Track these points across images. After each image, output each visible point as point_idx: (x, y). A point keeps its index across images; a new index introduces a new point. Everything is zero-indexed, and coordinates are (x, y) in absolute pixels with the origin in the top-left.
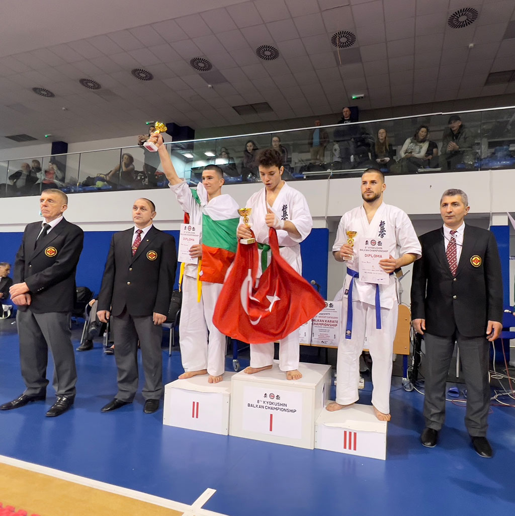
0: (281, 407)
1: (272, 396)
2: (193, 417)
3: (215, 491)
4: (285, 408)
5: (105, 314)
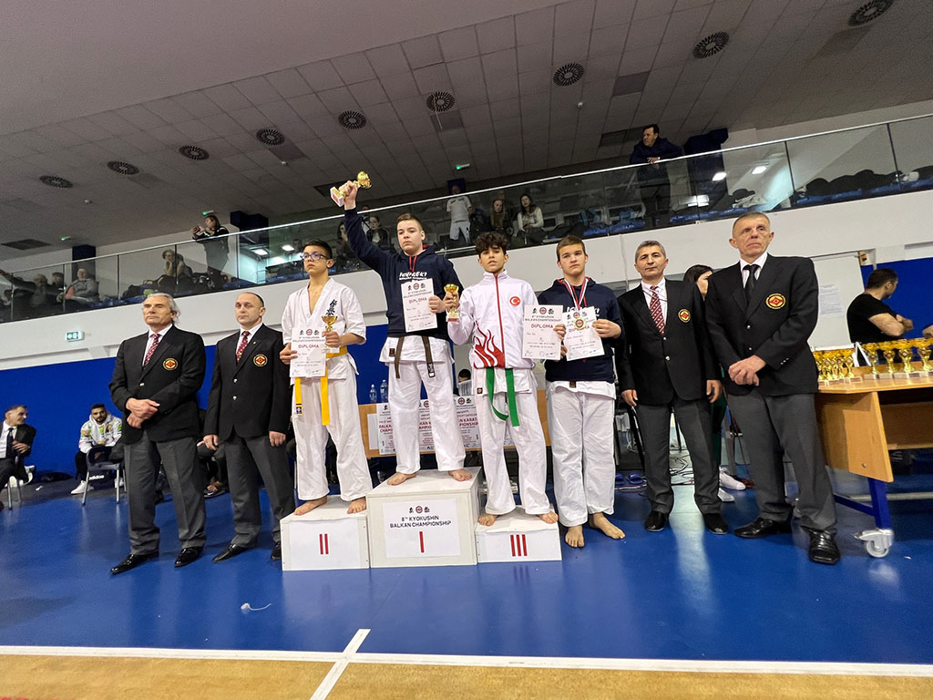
0: (431, 521)
1: (419, 510)
2: (322, 553)
3: (369, 630)
4: (437, 521)
5: (213, 439)
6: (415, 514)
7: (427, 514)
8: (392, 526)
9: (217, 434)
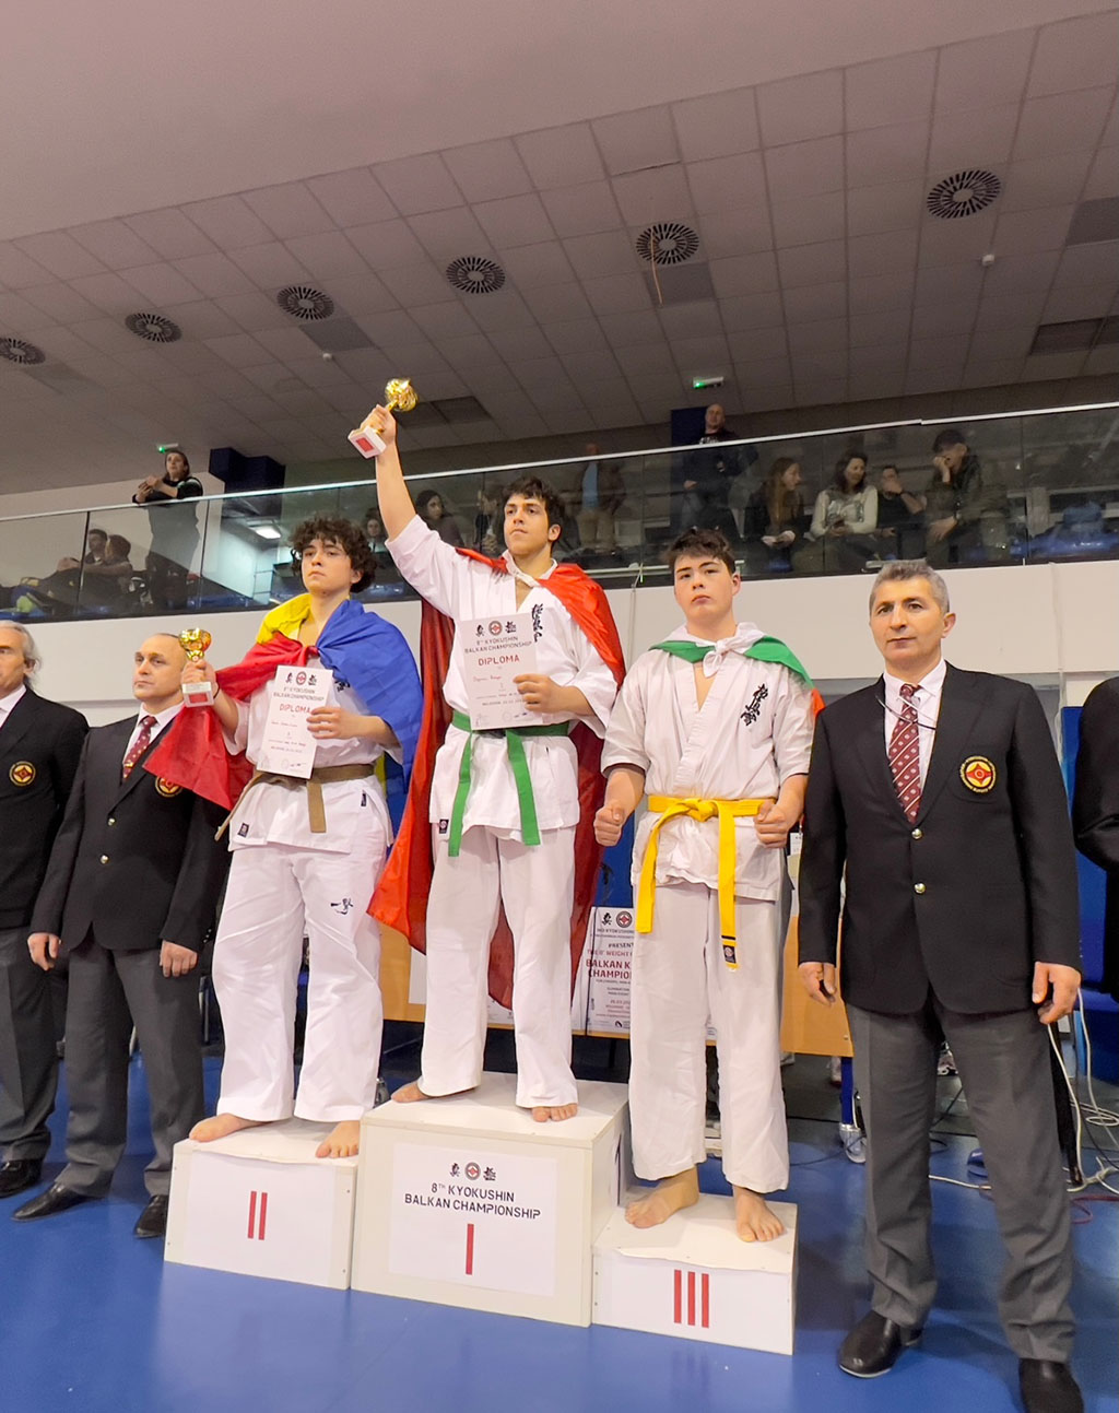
0: (497, 1202)
1: (472, 1171)
2: (250, 1235)
4: (508, 1204)
5: (47, 944)
6: (462, 1180)
7: (490, 1185)
8: (408, 1198)
9: (58, 934)
